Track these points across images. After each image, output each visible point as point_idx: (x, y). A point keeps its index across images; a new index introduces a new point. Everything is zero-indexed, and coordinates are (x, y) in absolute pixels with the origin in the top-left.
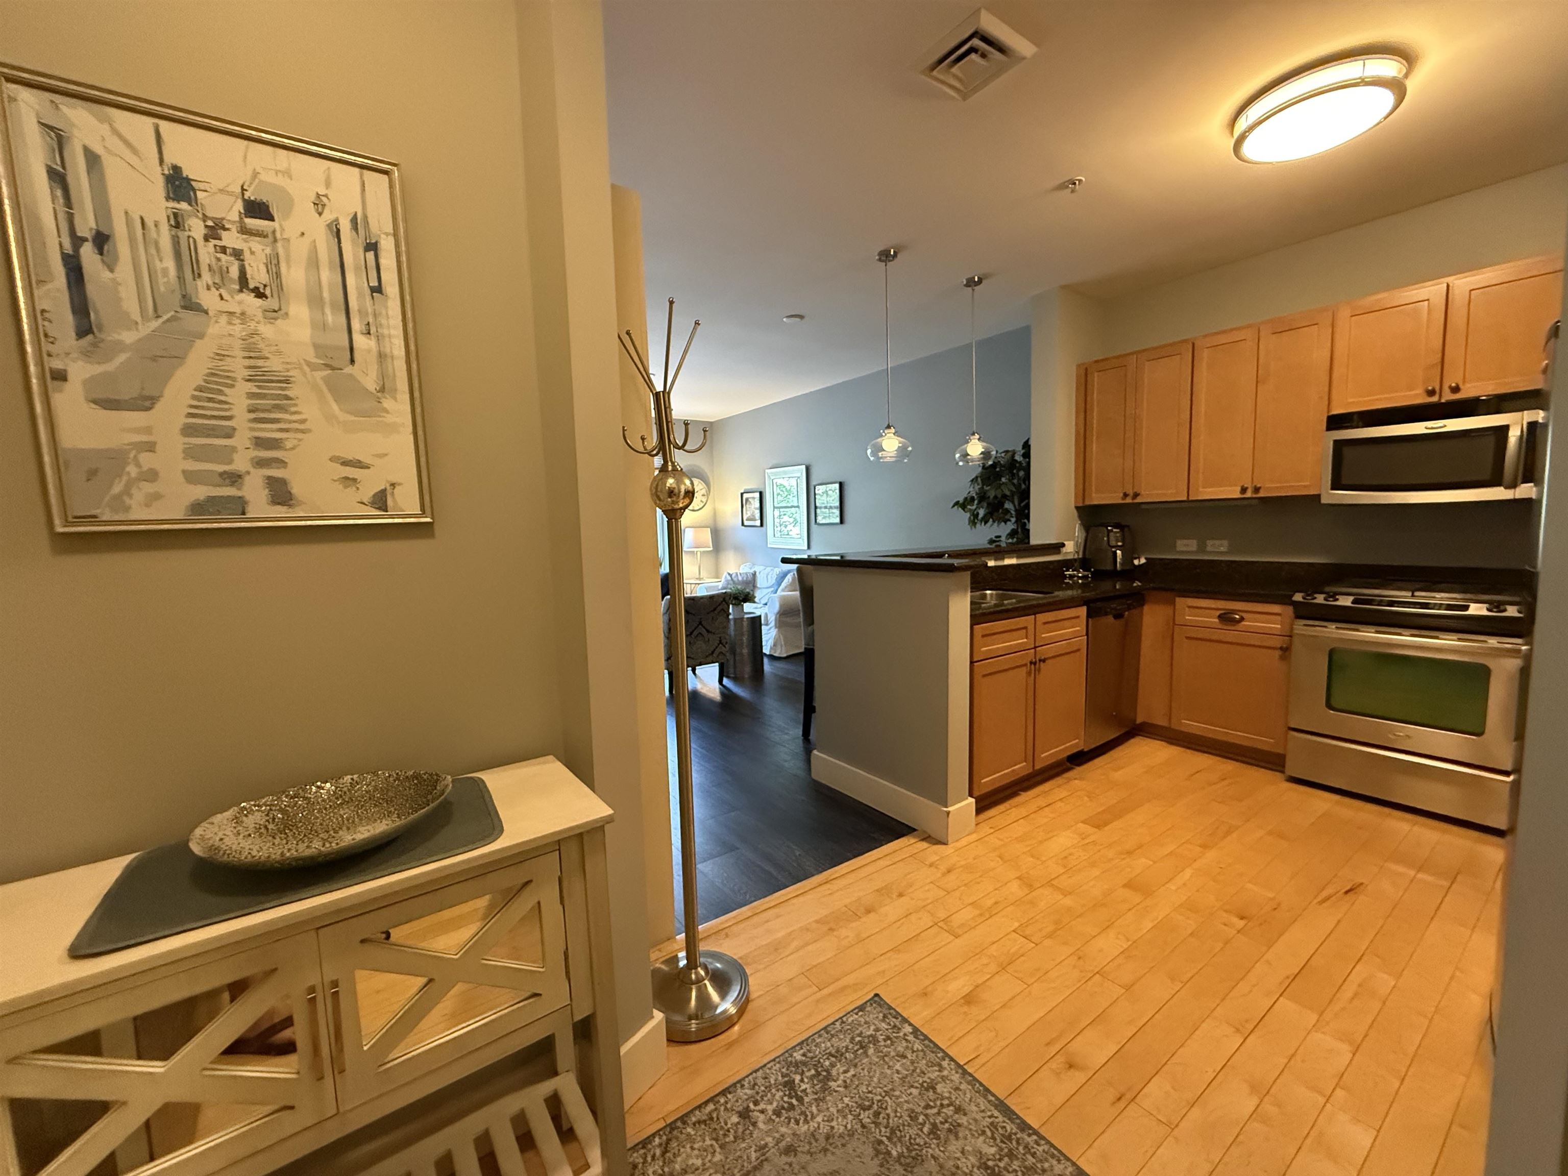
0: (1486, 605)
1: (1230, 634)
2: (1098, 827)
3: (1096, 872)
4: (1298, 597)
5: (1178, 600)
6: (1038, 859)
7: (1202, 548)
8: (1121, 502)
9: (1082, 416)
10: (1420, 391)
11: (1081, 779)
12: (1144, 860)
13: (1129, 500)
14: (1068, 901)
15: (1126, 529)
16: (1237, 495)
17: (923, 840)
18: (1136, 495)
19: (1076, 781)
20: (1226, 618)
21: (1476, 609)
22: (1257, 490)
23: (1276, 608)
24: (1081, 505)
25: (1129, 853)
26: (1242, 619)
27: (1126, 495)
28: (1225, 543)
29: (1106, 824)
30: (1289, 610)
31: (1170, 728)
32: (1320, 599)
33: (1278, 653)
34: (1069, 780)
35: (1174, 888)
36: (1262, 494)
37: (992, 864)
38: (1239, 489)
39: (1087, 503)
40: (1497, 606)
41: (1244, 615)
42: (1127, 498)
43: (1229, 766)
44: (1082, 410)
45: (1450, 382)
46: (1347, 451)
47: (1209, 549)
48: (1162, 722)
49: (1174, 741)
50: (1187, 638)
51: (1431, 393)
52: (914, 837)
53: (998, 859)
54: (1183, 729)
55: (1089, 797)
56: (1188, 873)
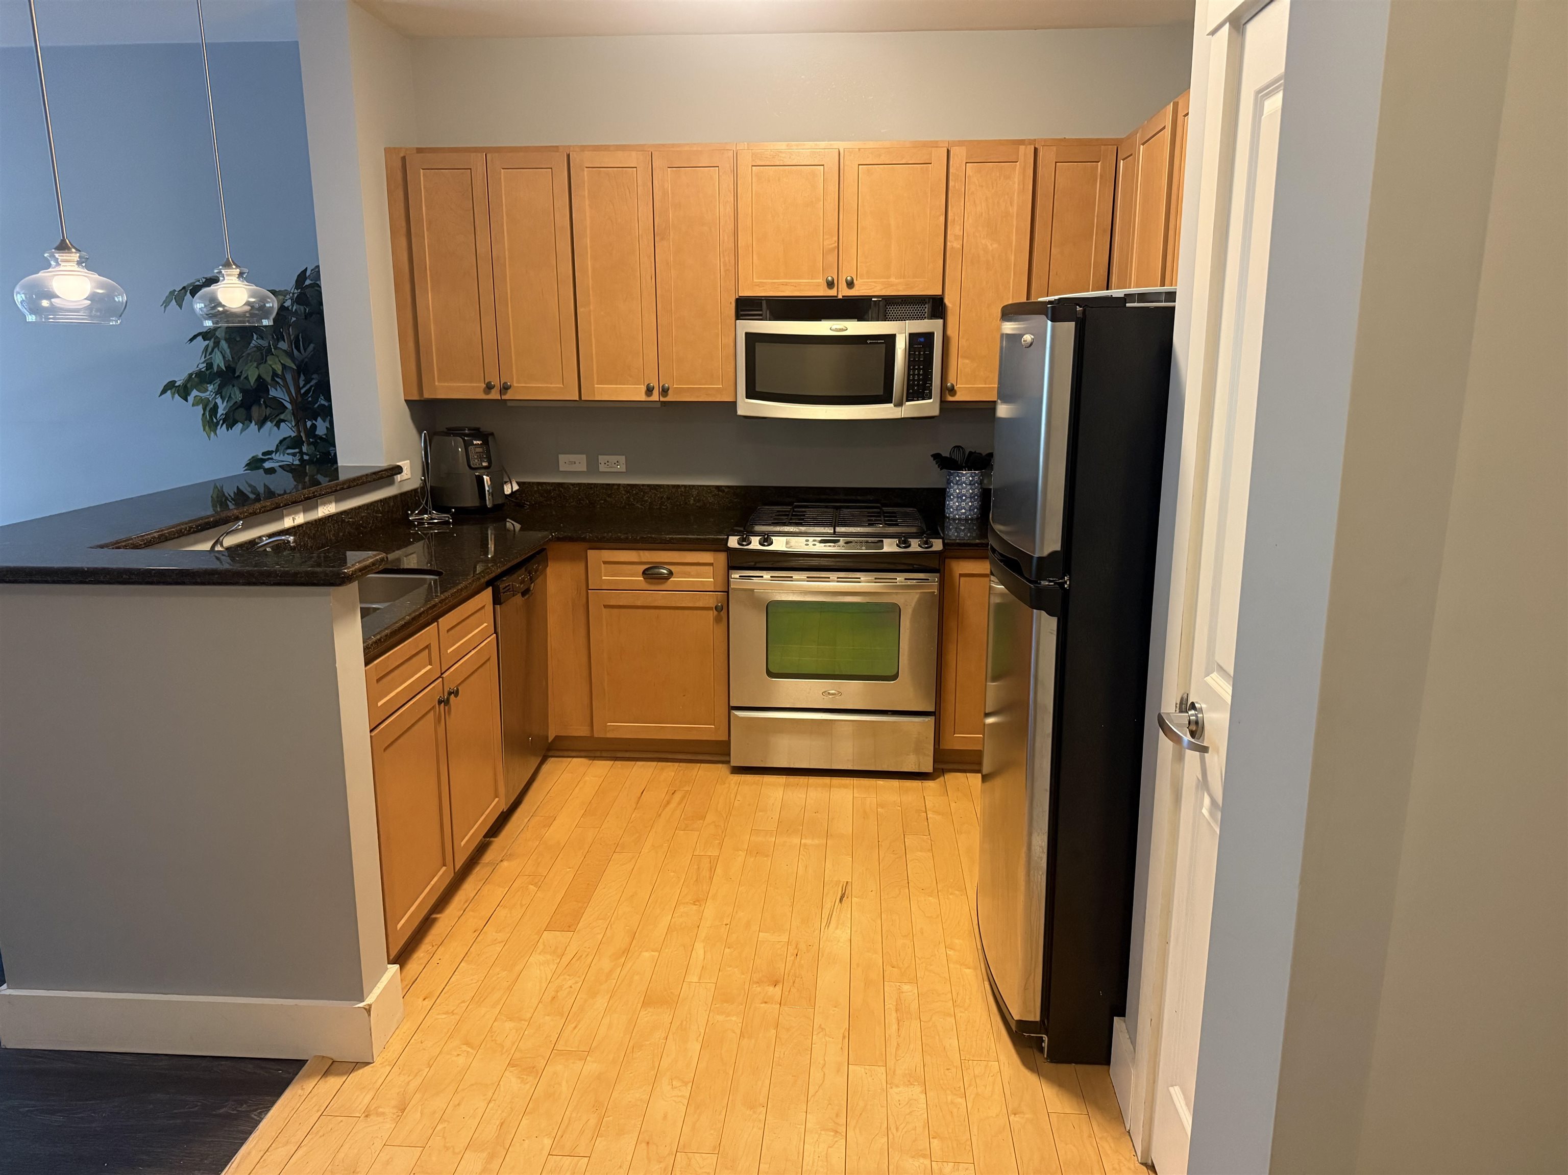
0: (896, 541)
1: (658, 596)
2: (570, 928)
3: (601, 1002)
4: (733, 542)
5: (591, 553)
6: (520, 1020)
7: (593, 466)
8: (483, 396)
9: (403, 242)
10: (821, 281)
11: (509, 857)
12: (646, 955)
13: (494, 395)
14: (592, 1067)
15: (490, 439)
16: (642, 397)
17: (326, 1073)
18: (505, 388)
19: (505, 864)
20: (652, 574)
21: (890, 546)
22: (665, 391)
23: (707, 557)
24: (415, 397)
25: (626, 951)
26: (671, 573)
27: (489, 387)
28: (622, 459)
29: (577, 916)
30: (721, 558)
31: (592, 737)
32: (755, 543)
33: (712, 614)
34: (495, 865)
35: (695, 979)
36: (670, 398)
37: (461, 1060)
38: (643, 388)
39: (427, 395)
40: (904, 542)
41: (672, 568)
42: (493, 391)
43: (669, 772)
44: (403, 230)
45: (845, 275)
46: (759, 347)
47: (602, 468)
48: (581, 731)
49: (598, 754)
50: (605, 606)
51: (830, 285)
52: (309, 1076)
53: (464, 1047)
54: (609, 735)
55: (535, 885)
56: (699, 948)
